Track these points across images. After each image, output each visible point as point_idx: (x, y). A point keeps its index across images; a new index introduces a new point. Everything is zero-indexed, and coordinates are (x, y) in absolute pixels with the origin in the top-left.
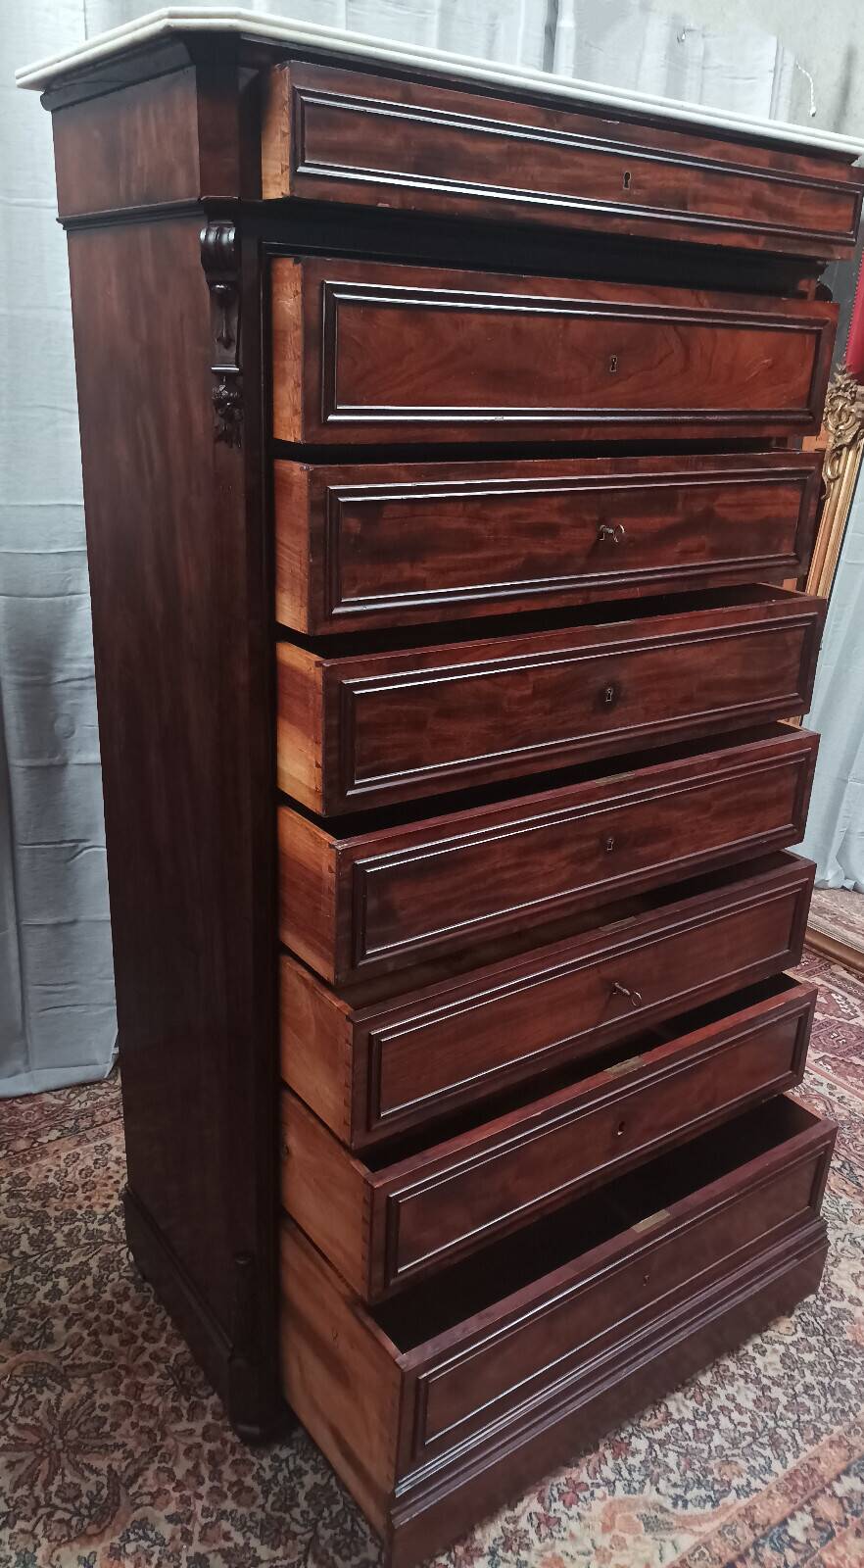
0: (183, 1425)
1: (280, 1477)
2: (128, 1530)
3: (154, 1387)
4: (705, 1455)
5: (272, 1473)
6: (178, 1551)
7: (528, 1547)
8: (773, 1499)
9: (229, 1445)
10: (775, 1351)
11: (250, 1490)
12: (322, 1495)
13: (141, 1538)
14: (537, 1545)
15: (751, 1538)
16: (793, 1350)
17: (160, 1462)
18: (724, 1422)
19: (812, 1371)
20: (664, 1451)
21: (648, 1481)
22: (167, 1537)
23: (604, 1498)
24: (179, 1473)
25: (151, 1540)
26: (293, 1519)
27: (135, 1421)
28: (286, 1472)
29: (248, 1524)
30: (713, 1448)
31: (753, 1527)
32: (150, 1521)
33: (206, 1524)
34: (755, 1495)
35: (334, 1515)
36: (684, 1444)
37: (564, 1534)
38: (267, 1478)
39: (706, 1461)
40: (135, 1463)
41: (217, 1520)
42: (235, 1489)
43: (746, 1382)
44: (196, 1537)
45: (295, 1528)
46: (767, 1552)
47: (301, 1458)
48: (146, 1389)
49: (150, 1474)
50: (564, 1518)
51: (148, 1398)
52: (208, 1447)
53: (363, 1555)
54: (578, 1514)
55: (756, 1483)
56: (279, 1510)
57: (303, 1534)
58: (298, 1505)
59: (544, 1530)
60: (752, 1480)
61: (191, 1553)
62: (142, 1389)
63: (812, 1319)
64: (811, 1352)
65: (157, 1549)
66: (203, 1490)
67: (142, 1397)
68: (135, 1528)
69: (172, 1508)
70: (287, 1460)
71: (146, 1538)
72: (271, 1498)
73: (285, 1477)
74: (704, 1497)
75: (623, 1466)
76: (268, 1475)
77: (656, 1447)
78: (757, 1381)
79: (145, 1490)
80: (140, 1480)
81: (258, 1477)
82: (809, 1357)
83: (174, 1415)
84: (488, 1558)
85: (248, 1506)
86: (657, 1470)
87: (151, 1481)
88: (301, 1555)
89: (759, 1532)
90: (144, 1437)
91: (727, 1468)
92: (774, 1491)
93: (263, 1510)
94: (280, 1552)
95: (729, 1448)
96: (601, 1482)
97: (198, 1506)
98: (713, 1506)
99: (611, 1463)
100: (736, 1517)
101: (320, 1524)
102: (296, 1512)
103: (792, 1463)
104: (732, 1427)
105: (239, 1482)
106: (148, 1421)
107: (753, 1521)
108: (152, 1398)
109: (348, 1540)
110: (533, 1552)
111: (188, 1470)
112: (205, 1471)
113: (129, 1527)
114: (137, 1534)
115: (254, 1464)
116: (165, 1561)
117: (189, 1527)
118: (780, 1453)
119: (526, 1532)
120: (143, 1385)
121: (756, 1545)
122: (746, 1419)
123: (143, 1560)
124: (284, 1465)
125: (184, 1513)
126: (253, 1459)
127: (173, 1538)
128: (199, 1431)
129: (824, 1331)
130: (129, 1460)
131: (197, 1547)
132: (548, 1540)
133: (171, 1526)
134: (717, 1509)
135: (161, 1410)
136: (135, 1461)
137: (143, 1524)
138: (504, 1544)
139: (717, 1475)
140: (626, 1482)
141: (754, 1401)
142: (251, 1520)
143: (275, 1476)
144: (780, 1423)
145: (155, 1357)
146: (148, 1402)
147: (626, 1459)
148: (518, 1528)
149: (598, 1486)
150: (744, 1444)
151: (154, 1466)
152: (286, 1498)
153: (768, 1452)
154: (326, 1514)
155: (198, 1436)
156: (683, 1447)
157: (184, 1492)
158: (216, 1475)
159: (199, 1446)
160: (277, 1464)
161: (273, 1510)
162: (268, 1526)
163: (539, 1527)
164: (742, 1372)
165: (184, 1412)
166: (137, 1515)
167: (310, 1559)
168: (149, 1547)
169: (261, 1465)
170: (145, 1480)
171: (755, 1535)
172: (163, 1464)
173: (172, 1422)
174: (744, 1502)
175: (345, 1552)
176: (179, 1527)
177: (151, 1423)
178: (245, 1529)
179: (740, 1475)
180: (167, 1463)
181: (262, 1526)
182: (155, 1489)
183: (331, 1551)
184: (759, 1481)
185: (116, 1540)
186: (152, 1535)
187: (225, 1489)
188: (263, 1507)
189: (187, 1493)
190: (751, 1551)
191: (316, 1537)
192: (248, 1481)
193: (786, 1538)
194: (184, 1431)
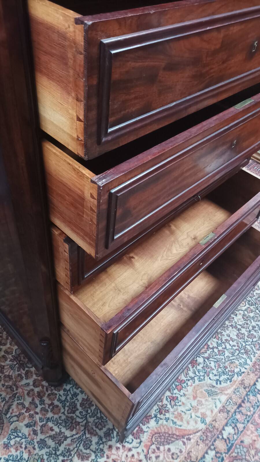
0: (24, 382)
1: (68, 398)
2: (10, 434)
3: (9, 366)
4: (223, 361)
5: (65, 397)
6: (33, 440)
7: (168, 411)
8: (249, 375)
9: (45, 388)
10: (240, 314)
11: (57, 406)
12: (86, 403)
13: (16, 437)
14: (171, 410)
15: (245, 393)
16: (246, 313)
17: (17, 400)
18: (228, 347)
19: (254, 320)
20: (209, 362)
21: (206, 375)
22: (27, 434)
23: (191, 385)
24: (27, 404)
25: (20, 437)
26: (77, 416)
27: (3, 383)
28: (70, 396)
29: (59, 422)
30: (226, 357)
31: (245, 388)
32: (18, 428)
33: (42, 425)
34: (243, 374)
35: (93, 411)
36: (215, 357)
37: (180, 403)
38: (63, 400)
39: (224, 363)
40: (7, 403)
41: (47, 422)
42: (51, 407)
43: (232, 328)
44: (39, 432)
45: (78, 420)
46: (251, 397)
47: (75, 388)
48: (5, 367)
49: (14, 407)
50: (179, 396)
51: (7, 371)
52: (36, 390)
53: (107, 427)
54: (184, 393)
55: (243, 370)
56: (70, 413)
57: (82, 422)
58: (78, 410)
59: (173, 403)
60: (241, 368)
61: (38, 440)
62: (3, 368)
63: (250, 299)
64: (252, 312)
65: (23, 440)
66: (38, 410)
67: (4, 372)
68: (13, 432)
69: (26, 421)
70: (69, 390)
71: (18, 436)
72: (67, 408)
73: (70, 398)
74: (226, 379)
75: (196, 370)
76: (63, 398)
77: (206, 360)
78: (236, 327)
79: (14, 414)
80: (11, 410)
81: (59, 400)
82: (252, 315)
83: (19, 378)
84: (154, 419)
85: (58, 414)
86: (209, 370)
87: (15, 410)
88: (83, 432)
89: (247, 390)
90: (9, 390)
91: (232, 365)
92: (249, 372)
93: (64, 414)
94: (74, 432)
95: (231, 356)
96: (190, 379)
97: (37, 417)
98: (230, 382)
99: (191, 369)
100: (238, 385)
101: (88, 416)
102: (77, 413)
103: (254, 359)
104: (231, 347)
105: (52, 404)
106: (9, 383)
107: (244, 385)
108: (9, 371)
109: (100, 421)
110: (170, 413)
111: (30, 402)
112: (37, 401)
113: (10, 433)
114: (14, 435)
115: (56, 394)
116: (28, 446)
117: (35, 428)
118: (249, 355)
119: (166, 405)
120: (4, 366)
121: (247, 395)
122: (235, 343)
123: (19, 448)
124: (69, 392)
125: (32, 422)
126: (56, 392)
127: (29, 435)
128: (31, 383)
129: (255, 303)
130: (4, 402)
131: (40, 436)
132: (175, 407)
133: (28, 429)
134: (231, 383)
135: (13, 376)
136: (7, 402)
137: (16, 430)
138: (159, 412)
139: (229, 369)
140: (198, 377)
141: (236, 336)
142: (60, 420)
143: (66, 398)
144: (247, 343)
145: (6, 352)
146: (7, 374)
147: (197, 367)
148: (163, 404)
149: (189, 380)
150: (236, 354)
151: (15, 403)
152: (72, 408)
153: (245, 356)
154: (89, 411)
155: (31, 386)
156: (215, 359)
157: (30, 412)
158: (42, 402)
159: (33, 390)
160: (66, 393)
161: (68, 413)
162: (67, 421)
163: (170, 402)
164: (230, 324)
165: (23, 375)
166: (12, 427)
167: (87, 432)
168: (20, 440)
169: (60, 394)
170: (13, 410)
171: (246, 391)
172: (19, 401)
173: (19, 381)
174: (240, 378)
175: (100, 427)
176: (31, 429)
177: (10, 383)
178: (59, 424)
179: (237, 368)
180: (21, 400)
181: (65, 421)
182: (17, 414)
183: (94, 428)
184: (243, 368)
185: (5, 440)
186: (20, 435)
187: (47, 408)
188: (64, 413)
189: (32, 412)
190: (246, 398)
191: (88, 422)
192: (56, 402)
193: (256, 390)
194: (26, 384)
